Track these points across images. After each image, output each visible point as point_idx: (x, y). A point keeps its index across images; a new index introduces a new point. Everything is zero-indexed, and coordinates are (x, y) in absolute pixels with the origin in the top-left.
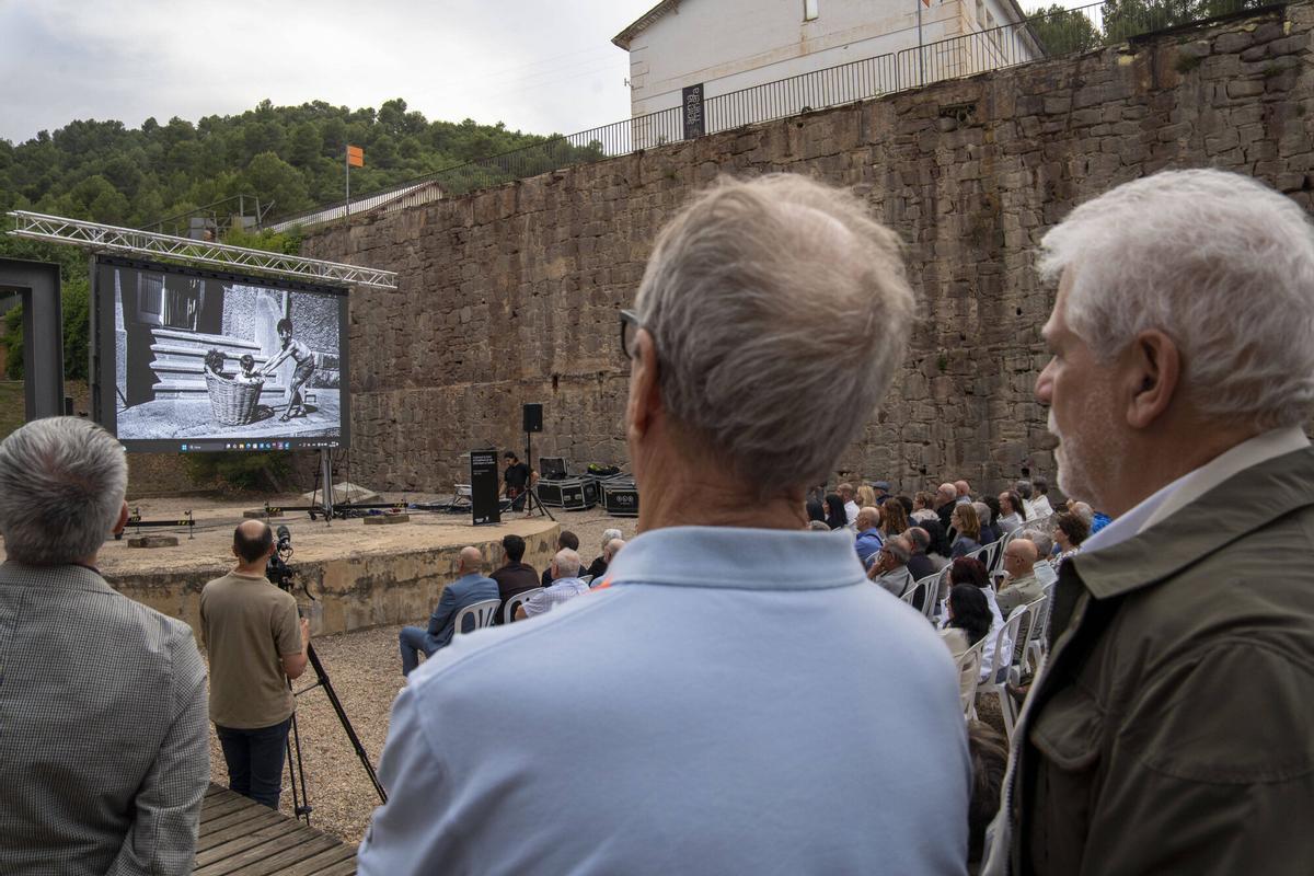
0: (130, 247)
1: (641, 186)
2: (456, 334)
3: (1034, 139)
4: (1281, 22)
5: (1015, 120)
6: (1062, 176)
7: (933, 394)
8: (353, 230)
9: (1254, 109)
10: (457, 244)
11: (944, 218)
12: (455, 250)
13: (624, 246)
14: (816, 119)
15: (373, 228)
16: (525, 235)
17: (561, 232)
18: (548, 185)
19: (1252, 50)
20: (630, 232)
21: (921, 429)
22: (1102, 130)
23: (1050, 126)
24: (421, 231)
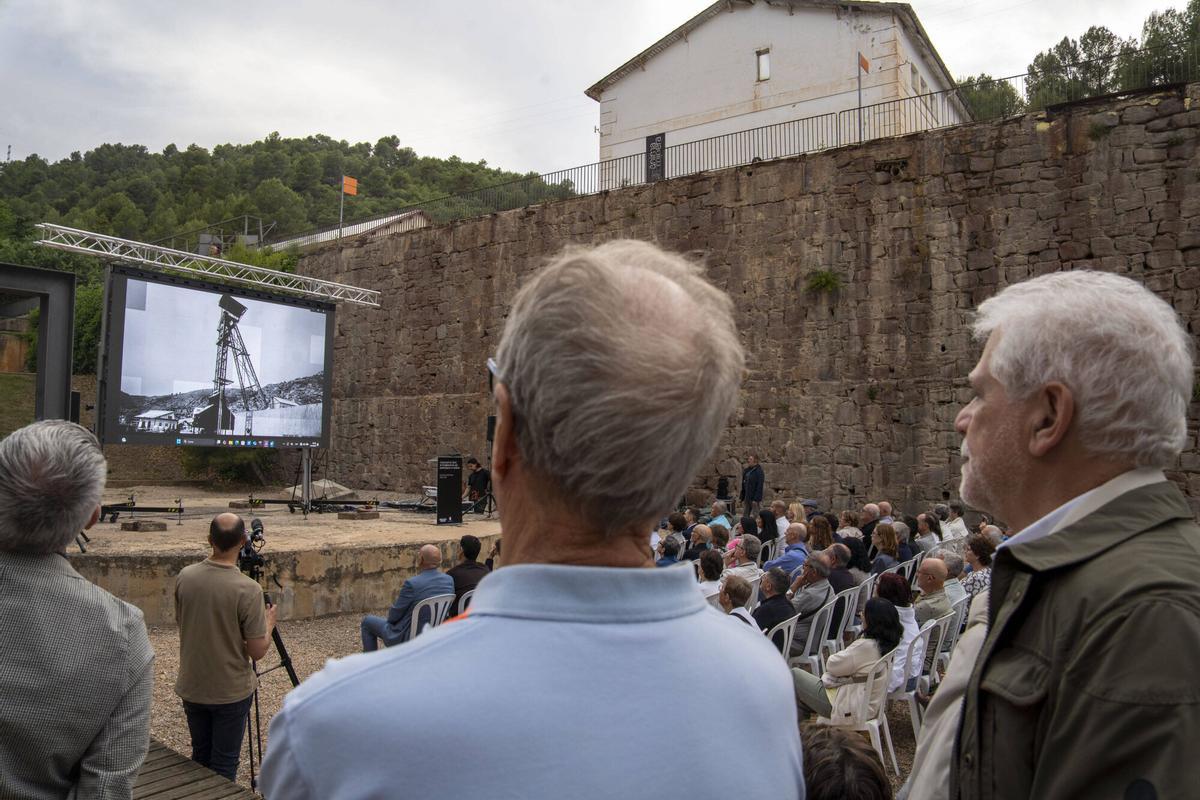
0: (142, 259)
1: (605, 223)
2: (431, 349)
3: (961, 194)
4: (1182, 99)
5: (944, 176)
6: (985, 228)
7: (863, 420)
8: (344, 252)
9: (1158, 174)
10: (437, 268)
11: (877, 262)
14: (763, 168)
15: (362, 251)
16: (499, 263)
18: (521, 218)
19: (1157, 121)
21: (852, 452)
22: (1021, 187)
23: (974, 182)
24: (406, 255)
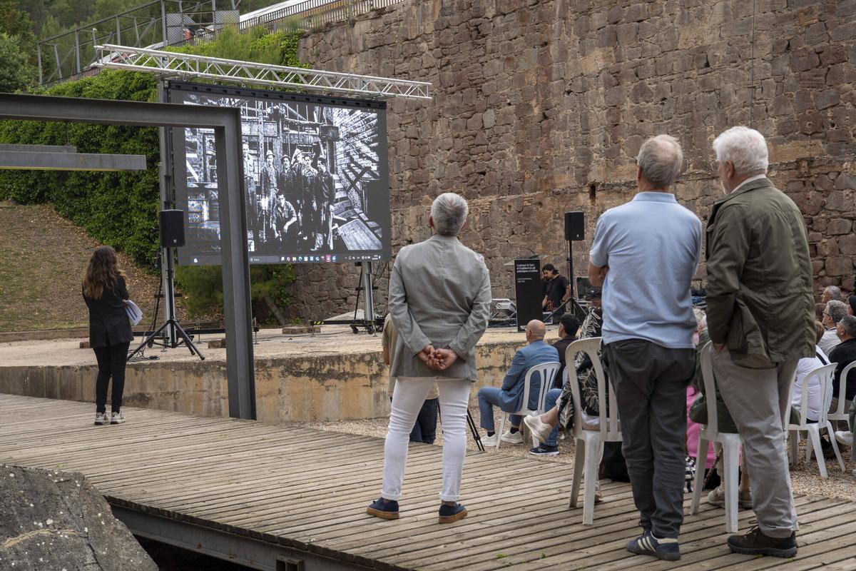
0: (195, 73)
8: (357, 26)
10: (477, 38)
12: (476, 46)
13: (671, 30)
16: (556, 24)
17: (597, 19)
20: (678, 14)
24: (437, 23)
